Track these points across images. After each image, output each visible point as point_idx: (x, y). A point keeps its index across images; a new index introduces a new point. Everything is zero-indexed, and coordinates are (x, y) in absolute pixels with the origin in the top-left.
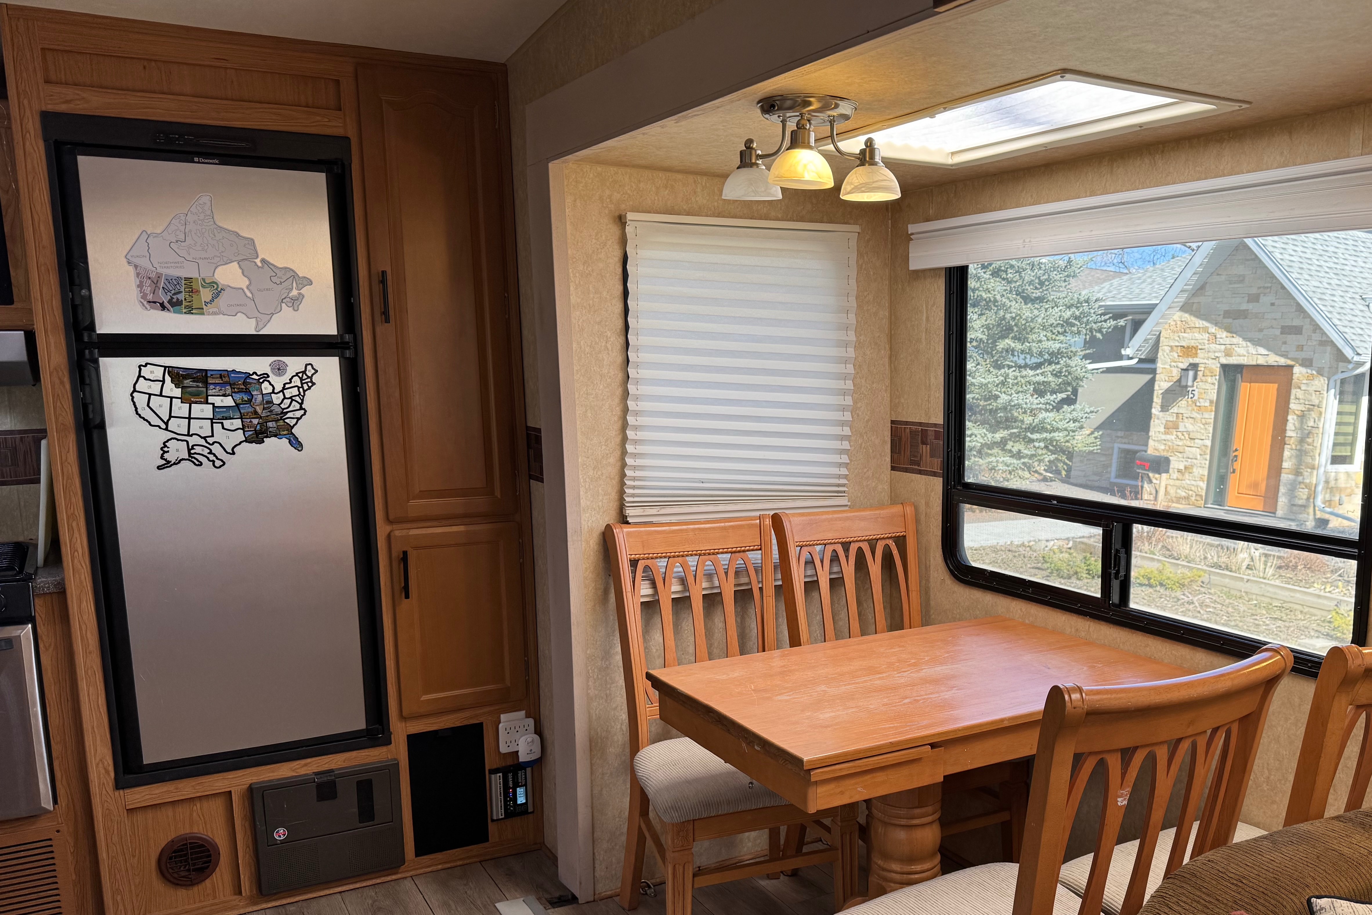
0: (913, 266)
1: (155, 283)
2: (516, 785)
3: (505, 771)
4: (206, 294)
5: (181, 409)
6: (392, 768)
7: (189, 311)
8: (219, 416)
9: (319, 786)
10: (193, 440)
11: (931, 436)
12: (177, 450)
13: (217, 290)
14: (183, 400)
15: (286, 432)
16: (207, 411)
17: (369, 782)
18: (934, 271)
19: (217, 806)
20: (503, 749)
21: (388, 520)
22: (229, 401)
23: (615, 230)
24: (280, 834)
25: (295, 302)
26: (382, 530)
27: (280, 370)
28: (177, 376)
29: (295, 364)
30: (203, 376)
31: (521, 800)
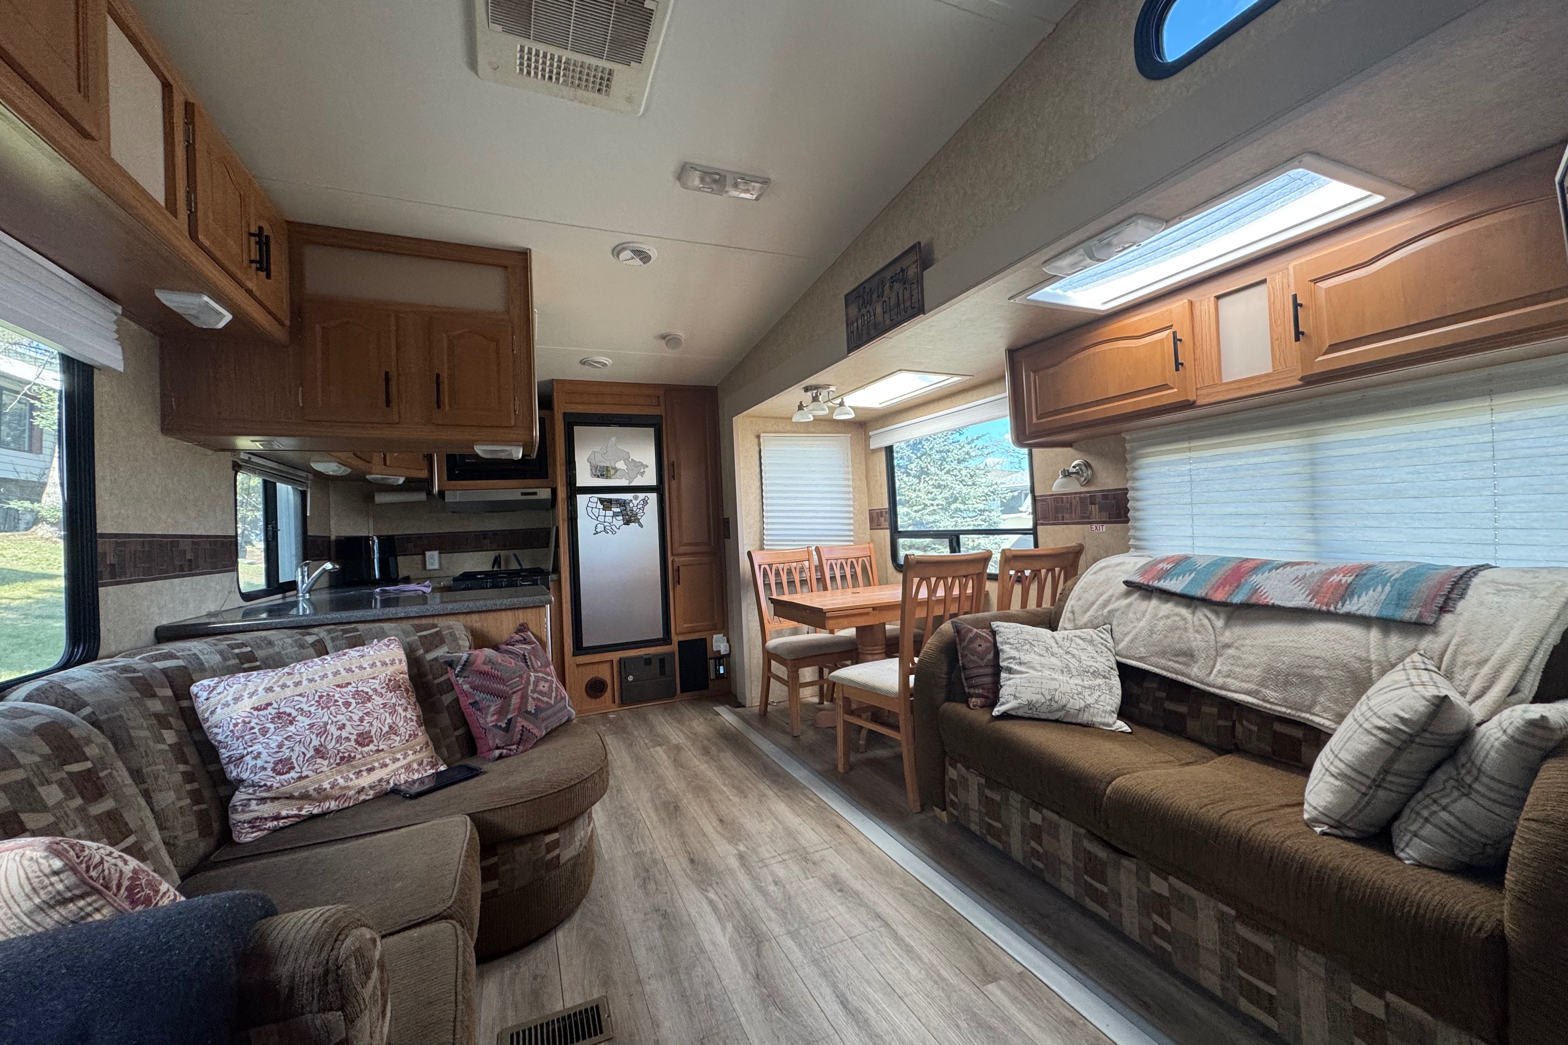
0: (872, 447)
1: (596, 469)
2: (720, 665)
3: (716, 659)
4: (612, 472)
5: (602, 513)
6: (672, 654)
7: (607, 478)
8: (615, 515)
9: (646, 659)
10: (606, 524)
11: (884, 514)
12: (600, 528)
13: (616, 470)
14: (603, 509)
15: (637, 521)
16: (611, 513)
17: (664, 659)
18: (880, 449)
19: (607, 667)
20: (715, 649)
21: (672, 555)
22: (618, 510)
23: (756, 440)
24: (630, 678)
25: (642, 474)
26: (670, 559)
27: (636, 498)
28: (602, 501)
29: (641, 496)
30: (610, 501)
31: (722, 671)
